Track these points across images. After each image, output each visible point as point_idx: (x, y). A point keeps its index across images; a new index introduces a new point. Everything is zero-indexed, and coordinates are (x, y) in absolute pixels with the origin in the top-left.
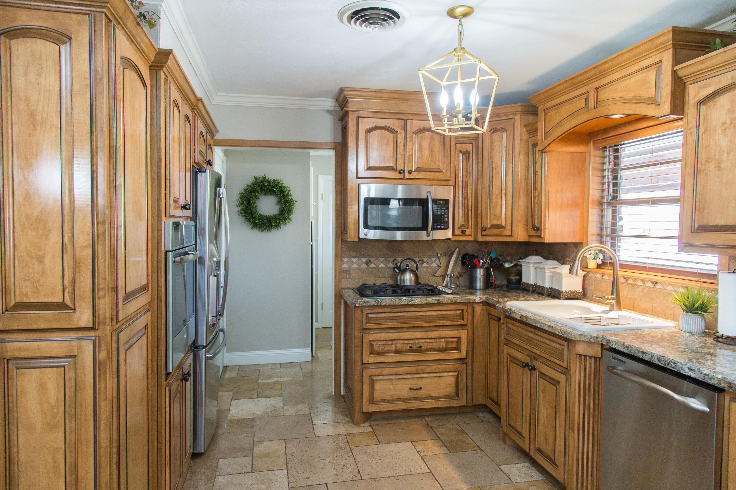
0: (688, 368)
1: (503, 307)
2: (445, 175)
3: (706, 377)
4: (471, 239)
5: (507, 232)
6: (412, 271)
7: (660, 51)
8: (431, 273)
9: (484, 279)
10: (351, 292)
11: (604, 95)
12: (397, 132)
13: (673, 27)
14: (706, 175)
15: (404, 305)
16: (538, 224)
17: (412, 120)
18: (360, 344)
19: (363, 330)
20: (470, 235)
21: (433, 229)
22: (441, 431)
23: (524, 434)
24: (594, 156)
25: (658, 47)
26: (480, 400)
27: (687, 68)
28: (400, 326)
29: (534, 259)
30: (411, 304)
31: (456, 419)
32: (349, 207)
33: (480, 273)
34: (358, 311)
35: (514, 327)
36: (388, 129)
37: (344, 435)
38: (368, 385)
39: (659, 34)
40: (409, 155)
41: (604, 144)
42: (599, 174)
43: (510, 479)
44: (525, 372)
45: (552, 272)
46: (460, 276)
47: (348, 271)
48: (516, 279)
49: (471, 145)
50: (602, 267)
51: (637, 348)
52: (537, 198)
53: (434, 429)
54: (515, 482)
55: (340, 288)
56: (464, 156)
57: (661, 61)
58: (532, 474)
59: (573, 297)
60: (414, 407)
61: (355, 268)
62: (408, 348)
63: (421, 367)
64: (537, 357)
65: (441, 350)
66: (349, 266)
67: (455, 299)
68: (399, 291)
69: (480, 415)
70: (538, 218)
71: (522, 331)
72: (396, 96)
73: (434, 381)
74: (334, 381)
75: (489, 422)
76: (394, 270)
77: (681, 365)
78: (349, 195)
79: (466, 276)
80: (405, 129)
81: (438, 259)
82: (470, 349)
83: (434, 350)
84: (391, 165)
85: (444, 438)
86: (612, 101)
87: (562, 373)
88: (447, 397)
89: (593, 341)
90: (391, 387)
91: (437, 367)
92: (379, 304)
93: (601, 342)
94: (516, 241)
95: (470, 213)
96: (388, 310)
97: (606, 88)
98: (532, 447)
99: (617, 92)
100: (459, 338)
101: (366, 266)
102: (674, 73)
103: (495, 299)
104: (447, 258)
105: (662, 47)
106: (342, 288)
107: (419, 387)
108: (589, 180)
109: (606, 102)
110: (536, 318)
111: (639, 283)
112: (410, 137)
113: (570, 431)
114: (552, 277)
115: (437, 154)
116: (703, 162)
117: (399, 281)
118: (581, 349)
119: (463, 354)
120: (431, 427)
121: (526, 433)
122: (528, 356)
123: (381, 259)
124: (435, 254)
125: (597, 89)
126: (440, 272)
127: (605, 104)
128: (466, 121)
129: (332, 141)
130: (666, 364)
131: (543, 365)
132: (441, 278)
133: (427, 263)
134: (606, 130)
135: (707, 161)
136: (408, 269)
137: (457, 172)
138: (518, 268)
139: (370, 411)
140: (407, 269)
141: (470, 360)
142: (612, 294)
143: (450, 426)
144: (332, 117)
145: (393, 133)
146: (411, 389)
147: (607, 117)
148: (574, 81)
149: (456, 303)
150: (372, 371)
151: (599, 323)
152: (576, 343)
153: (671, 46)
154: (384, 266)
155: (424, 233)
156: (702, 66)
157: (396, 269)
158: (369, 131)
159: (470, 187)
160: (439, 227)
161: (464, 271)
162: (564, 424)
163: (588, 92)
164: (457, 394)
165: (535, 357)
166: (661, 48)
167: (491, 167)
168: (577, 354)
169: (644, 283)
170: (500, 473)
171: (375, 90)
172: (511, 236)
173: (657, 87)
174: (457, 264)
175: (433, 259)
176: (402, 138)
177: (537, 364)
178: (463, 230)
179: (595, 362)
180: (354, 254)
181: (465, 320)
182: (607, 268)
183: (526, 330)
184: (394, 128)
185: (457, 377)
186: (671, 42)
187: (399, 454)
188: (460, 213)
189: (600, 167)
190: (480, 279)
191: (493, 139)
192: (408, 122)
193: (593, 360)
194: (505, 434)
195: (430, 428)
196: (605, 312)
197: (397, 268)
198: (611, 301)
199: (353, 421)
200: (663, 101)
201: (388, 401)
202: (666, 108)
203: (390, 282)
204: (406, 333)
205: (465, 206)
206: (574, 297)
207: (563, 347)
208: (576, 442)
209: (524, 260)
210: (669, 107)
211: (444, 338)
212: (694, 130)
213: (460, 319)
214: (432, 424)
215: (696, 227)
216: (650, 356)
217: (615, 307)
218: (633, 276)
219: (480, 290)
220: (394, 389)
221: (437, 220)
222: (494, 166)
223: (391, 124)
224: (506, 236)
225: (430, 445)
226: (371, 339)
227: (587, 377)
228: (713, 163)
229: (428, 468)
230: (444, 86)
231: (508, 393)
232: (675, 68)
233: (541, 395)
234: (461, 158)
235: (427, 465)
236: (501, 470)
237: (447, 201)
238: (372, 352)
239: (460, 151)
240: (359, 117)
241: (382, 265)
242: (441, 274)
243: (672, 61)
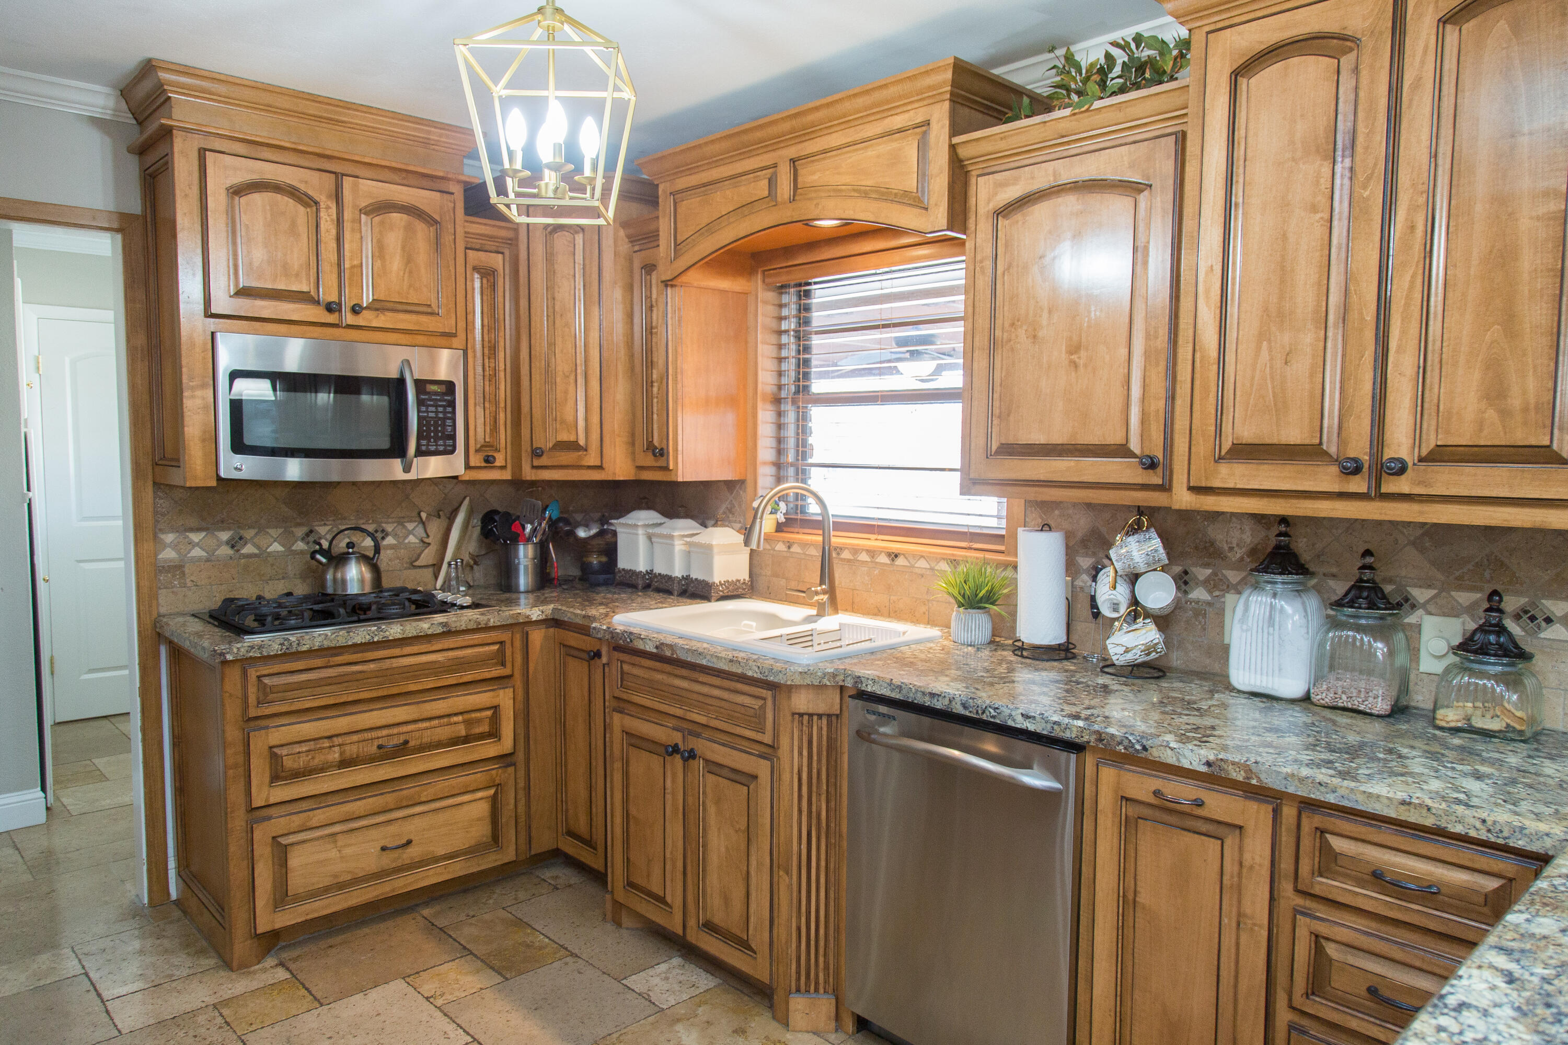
0: (1022, 715)
1: (609, 628)
2: (447, 325)
3: (1056, 727)
4: (507, 475)
5: (592, 459)
6: (364, 559)
7: (925, 103)
8: (406, 559)
9: (535, 566)
10: (195, 626)
11: (811, 175)
12: (316, 203)
13: (956, 58)
14: (1012, 350)
15: (361, 644)
16: (661, 441)
17: (357, 177)
18: (240, 759)
19: (251, 723)
20: (503, 468)
21: (420, 453)
22: (467, 933)
23: (669, 899)
24: (765, 302)
25: (922, 93)
26: (544, 841)
27: (975, 143)
28: (350, 699)
29: (644, 517)
30: (378, 642)
31: (495, 896)
32: (186, 394)
33: (525, 555)
34: (234, 675)
35: (639, 671)
36: (293, 192)
37: (211, 1008)
38: (271, 862)
39: (929, 68)
40: (353, 267)
41: (783, 279)
42: (773, 339)
43: (654, 1003)
44: (668, 767)
45: (688, 544)
46: (476, 563)
47: (177, 569)
48: (600, 562)
49: (500, 256)
50: (785, 529)
51: (920, 687)
52: (655, 384)
53: (451, 933)
54: (665, 1007)
55: (155, 615)
56: (485, 281)
57: (927, 123)
58: (693, 979)
59: (733, 593)
60: (393, 890)
61: (200, 559)
62: (373, 749)
63: (409, 790)
64: (699, 730)
65: (455, 741)
66: (178, 552)
67: (486, 618)
68: (342, 611)
69: (547, 874)
70: (660, 429)
71: (659, 677)
72: (312, 109)
73: (441, 817)
74: (145, 868)
75: (570, 886)
76: (313, 557)
77: (1007, 712)
78: (184, 362)
79: (488, 563)
80: (338, 197)
81: (421, 526)
82: (521, 731)
83: (439, 745)
84: (305, 289)
85: (480, 949)
86: (829, 191)
87: (761, 756)
88: (472, 851)
89: (828, 683)
90: (334, 854)
91: (447, 783)
92: (294, 650)
93: (841, 683)
94: (611, 479)
95: (502, 415)
96: (318, 662)
97: (813, 161)
98: (692, 922)
99: (839, 174)
100: (496, 708)
101: (230, 552)
102: (953, 148)
103: (579, 612)
104: (443, 522)
105: (930, 94)
106: (159, 616)
107: (404, 841)
108: (756, 351)
109: (816, 191)
110: (695, 645)
111: (864, 557)
112: (353, 221)
113: (781, 873)
114: (688, 554)
115: (423, 271)
116: (1007, 325)
117: (329, 583)
118: (802, 702)
119: (506, 744)
120: (441, 929)
121: (674, 896)
122: (674, 729)
123: (274, 532)
124: (415, 514)
125: (793, 161)
126: (428, 557)
127: (813, 195)
128: (571, 190)
129: (111, 208)
130: (980, 712)
131: (716, 745)
132: (431, 569)
133: (395, 536)
134: (789, 251)
135: (1012, 325)
136: (352, 553)
137: (470, 317)
138: (609, 537)
139: (278, 926)
140: (348, 553)
141: (521, 755)
142: (822, 582)
143: (487, 917)
144: (108, 140)
145: (306, 205)
146: (384, 849)
147: (807, 223)
148: (745, 138)
149: (487, 629)
150: (279, 824)
151: (810, 644)
152: (793, 690)
153: (948, 96)
154: (281, 549)
155: (397, 463)
156: (1002, 145)
157: (318, 557)
158: (237, 191)
159: (502, 355)
160: (433, 448)
161: (483, 553)
162: (768, 861)
163: (775, 166)
164: (496, 838)
165: (695, 730)
166: (928, 97)
167: (551, 310)
168: (793, 714)
169: (873, 557)
170: (630, 995)
171: (253, 84)
172: (600, 467)
173: (922, 175)
174: (467, 537)
175: (410, 526)
176: (332, 220)
177: (702, 746)
178: (488, 456)
179: (829, 725)
180: (193, 522)
181: (509, 665)
182: (796, 530)
183: (669, 674)
184: (310, 193)
185: (494, 799)
186: (949, 88)
187: (382, 1018)
188: (479, 417)
189: (773, 324)
190: (526, 567)
191: (552, 247)
192: (347, 182)
193: (825, 720)
194: (618, 906)
195: (441, 933)
196: (809, 619)
197: (322, 551)
198: (821, 597)
199: (227, 964)
200: (932, 202)
201: (326, 890)
202: (940, 215)
203: (301, 589)
204: (367, 714)
205: (490, 399)
206: (735, 593)
207: (760, 702)
208: (795, 894)
209: (622, 520)
210: (946, 214)
211: (461, 713)
212: (989, 264)
213: (496, 664)
214: (441, 922)
215: (994, 448)
216: (947, 699)
217: (828, 609)
218: (850, 544)
219: (527, 592)
220: (342, 857)
221: (428, 431)
222: (557, 308)
223: (301, 181)
224: (589, 467)
225: (452, 975)
226: (273, 743)
227: (815, 758)
228: (1025, 327)
229: (465, 1031)
230: (500, 97)
231: (627, 816)
232: (956, 140)
233: (712, 810)
234: (477, 284)
235: (458, 1025)
236: (629, 988)
237: (450, 386)
238: (278, 775)
239: (475, 269)
240: (206, 150)
241: (276, 547)
242: (431, 563)
243: (950, 125)
